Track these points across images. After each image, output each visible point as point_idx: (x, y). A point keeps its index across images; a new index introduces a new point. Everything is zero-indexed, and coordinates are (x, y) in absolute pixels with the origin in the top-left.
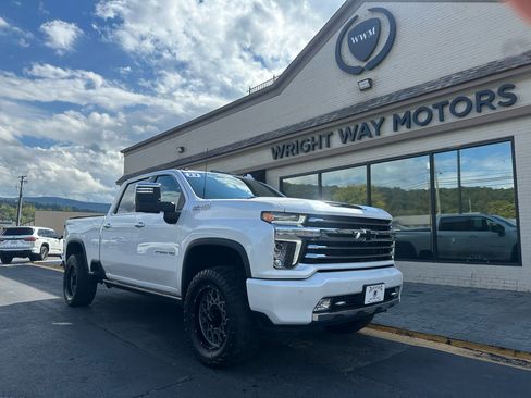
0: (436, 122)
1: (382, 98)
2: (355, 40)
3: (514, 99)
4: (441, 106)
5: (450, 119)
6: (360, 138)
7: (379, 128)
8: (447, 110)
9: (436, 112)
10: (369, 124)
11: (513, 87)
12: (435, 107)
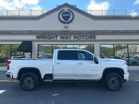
0: (82, 39)
1: (71, 31)
2: (64, 15)
3: (95, 38)
4: (83, 36)
5: (85, 39)
6: (65, 39)
7: (70, 37)
8: (84, 37)
9: (82, 37)
10: (68, 36)
11: (95, 36)
12: (82, 36)
